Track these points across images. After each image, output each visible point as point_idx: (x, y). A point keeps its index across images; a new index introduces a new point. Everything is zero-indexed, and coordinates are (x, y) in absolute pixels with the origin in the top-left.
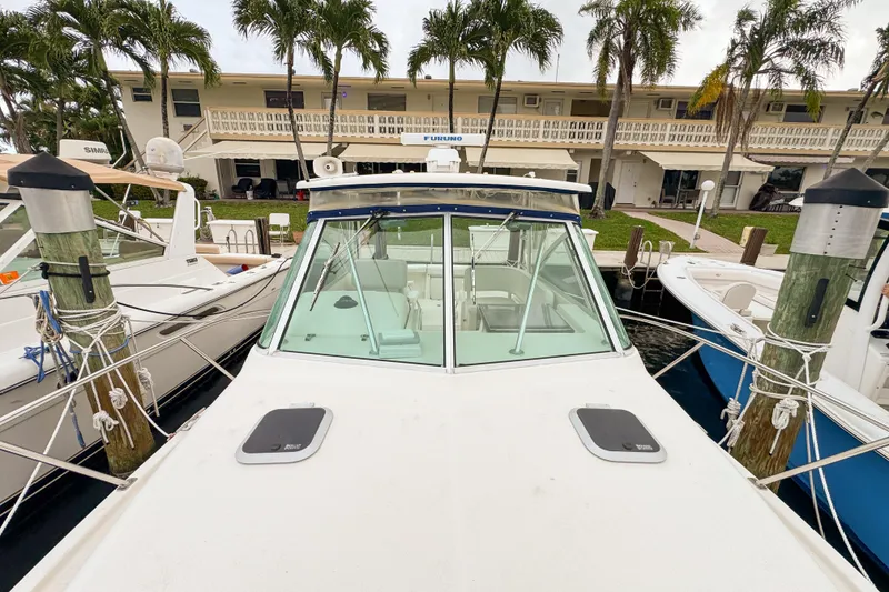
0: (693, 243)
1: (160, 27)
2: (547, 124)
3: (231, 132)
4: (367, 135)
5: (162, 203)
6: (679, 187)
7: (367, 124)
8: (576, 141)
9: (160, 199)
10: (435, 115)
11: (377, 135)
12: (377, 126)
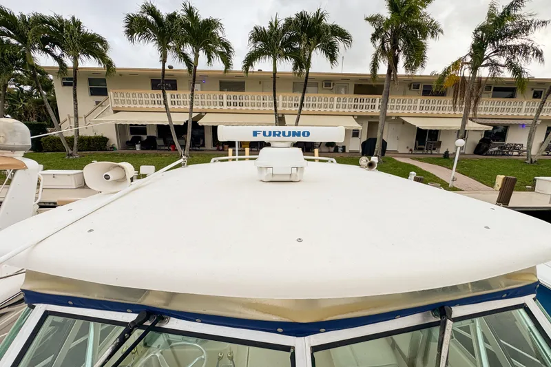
0: (451, 184)
1: (71, 36)
2: (339, 100)
3: (126, 106)
4: (218, 107)
5: (71, 155)
6: (427, 140)
7: (218, 100)
8: (358, 110)
9: (70, 152)
10: (264, 94)
11: (225, 107)
12: (225, 101)
